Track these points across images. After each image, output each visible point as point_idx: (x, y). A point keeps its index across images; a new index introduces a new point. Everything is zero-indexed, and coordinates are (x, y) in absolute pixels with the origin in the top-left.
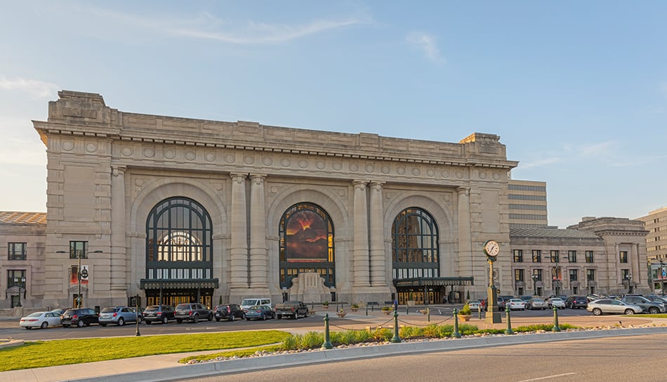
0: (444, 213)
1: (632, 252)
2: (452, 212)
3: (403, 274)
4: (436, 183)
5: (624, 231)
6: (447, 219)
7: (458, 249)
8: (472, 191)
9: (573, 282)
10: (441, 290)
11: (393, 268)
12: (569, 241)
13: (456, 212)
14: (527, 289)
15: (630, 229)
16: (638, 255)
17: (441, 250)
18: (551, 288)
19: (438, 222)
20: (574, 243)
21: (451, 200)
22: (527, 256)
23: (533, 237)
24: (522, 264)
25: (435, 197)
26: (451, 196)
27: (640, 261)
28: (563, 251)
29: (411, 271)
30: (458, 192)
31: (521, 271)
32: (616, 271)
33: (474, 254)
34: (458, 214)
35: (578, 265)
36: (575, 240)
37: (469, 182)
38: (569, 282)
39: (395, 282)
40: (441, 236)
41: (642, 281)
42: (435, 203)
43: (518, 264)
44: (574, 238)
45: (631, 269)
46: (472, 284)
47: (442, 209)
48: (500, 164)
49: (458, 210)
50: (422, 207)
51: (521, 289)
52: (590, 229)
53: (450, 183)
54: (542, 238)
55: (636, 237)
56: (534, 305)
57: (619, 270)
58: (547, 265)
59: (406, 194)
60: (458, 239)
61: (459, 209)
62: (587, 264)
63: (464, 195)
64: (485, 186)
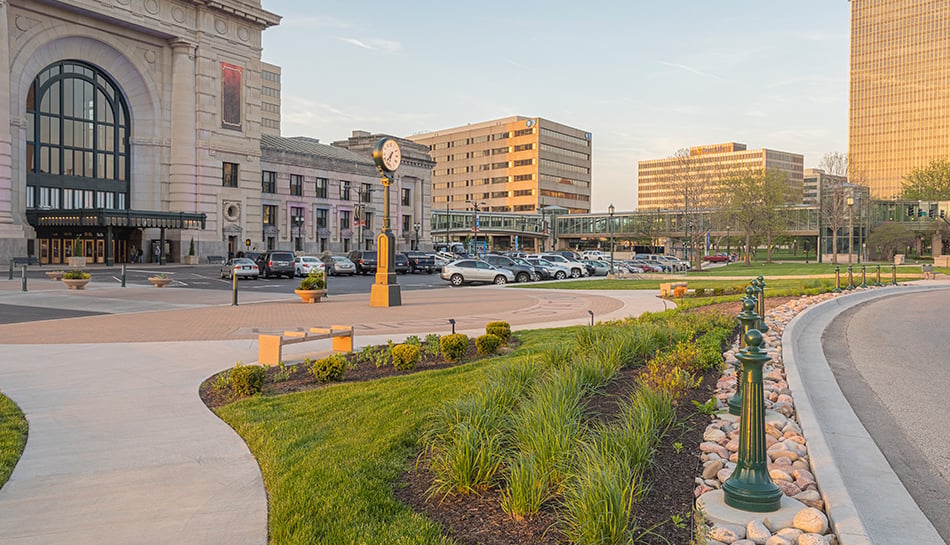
0: (145, 86)
1: (416, 190)
2: (159, 85)
3: (49, 200)
4: (133, 20)
5: (409, 158)
6: (150, 98)
7: (169, 158)
8: (201, 52)
9: (345, 232)
10: (132, 237)
11: (28, 185)
12: (343, 165)
13: (167, 88)
14: (280, 240)
15: (415, 157)
16: (422, 195)
17: (135, 158)
18: (315, 240)
19: (132, 102)
20: (348, 170)
21: (158, 61)
22: (283, 184)
23: (291, 153)
24: (275, 196)
25: (129, 49)
26: (158, 54)
27: (425, 205)
28: (333, 180)
29: (68, 193)
30: (172, 48)
31: (273, 208)
32: (397, 217)
33: (201, 171)
34: (171, 91)
35: (329, 202)
36: (349, 166)
37: (196, 33)
38: (339, 231)
39: (33, 216)
40: (136, 129)
41: (424, 233)
42: (128, 61)
43: (268, 196)
44: (348, 162)
45: (412, 214)
46: (203, 227)
47: (140, 76)
48: (253, 14)
49: (171, 84)
50: (97, 63)
51: (271, 239)
52: (365, 150)
53: (161, 28)
54: (304, 155)
55: (421, 169)
56: (337, 268)
57: (400, 216)
58: (310, 201)
59: (64, 30)
60: (170, 140)
61: (174, 81)
62: (317, 200)
63: (185, 56)
64: (225, 48)
